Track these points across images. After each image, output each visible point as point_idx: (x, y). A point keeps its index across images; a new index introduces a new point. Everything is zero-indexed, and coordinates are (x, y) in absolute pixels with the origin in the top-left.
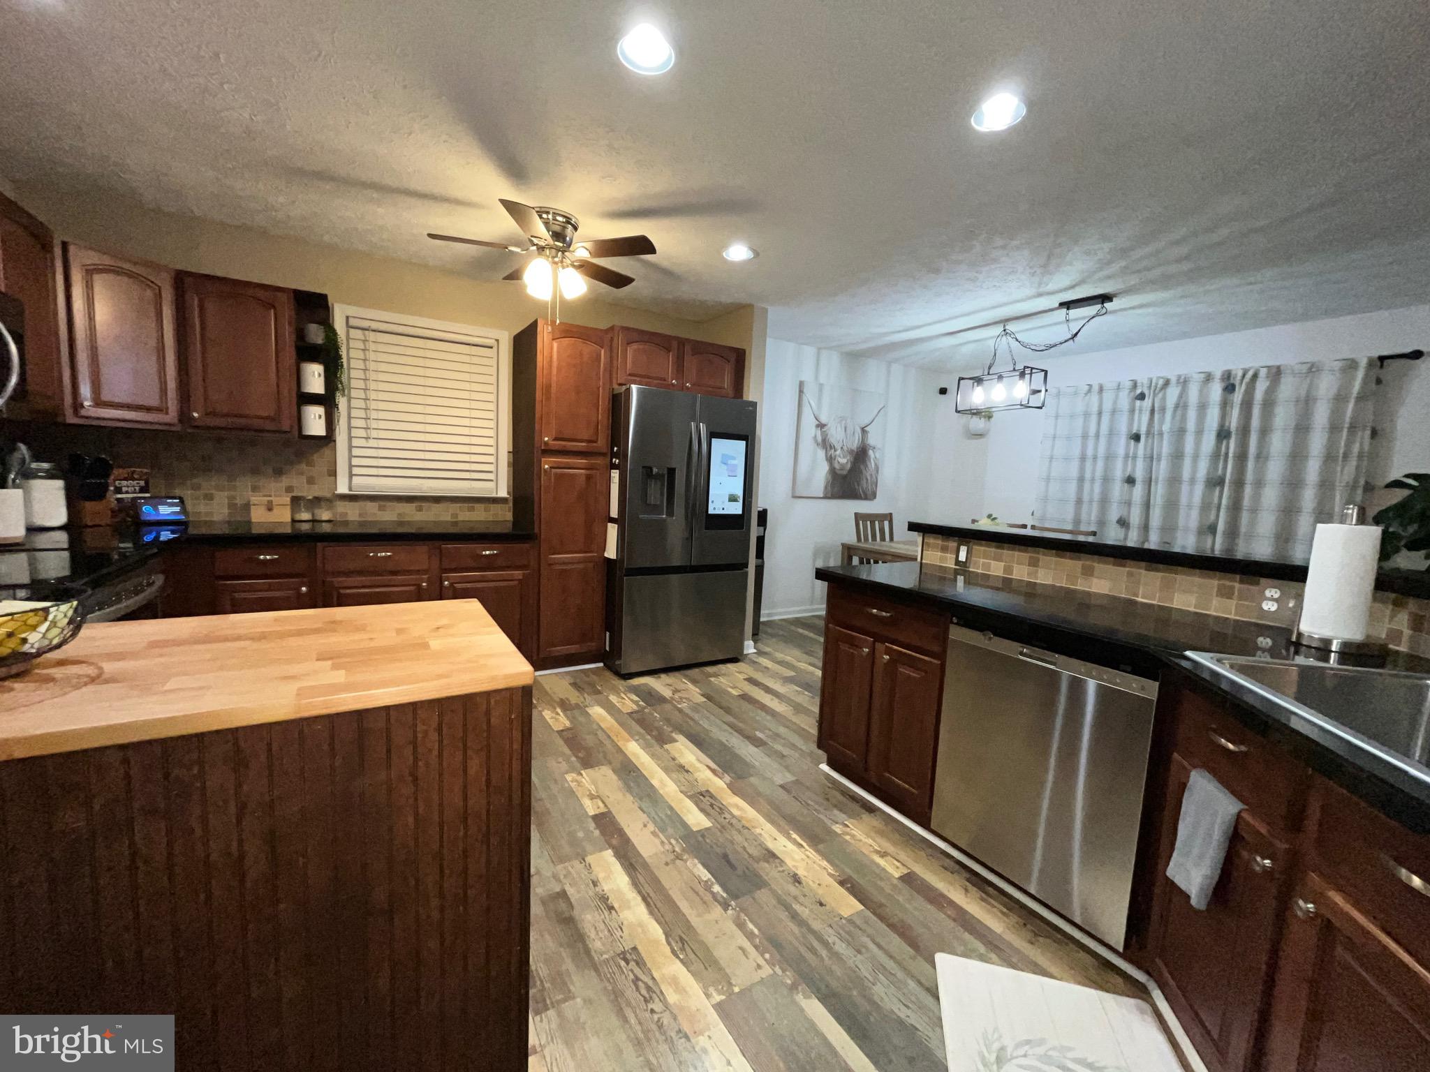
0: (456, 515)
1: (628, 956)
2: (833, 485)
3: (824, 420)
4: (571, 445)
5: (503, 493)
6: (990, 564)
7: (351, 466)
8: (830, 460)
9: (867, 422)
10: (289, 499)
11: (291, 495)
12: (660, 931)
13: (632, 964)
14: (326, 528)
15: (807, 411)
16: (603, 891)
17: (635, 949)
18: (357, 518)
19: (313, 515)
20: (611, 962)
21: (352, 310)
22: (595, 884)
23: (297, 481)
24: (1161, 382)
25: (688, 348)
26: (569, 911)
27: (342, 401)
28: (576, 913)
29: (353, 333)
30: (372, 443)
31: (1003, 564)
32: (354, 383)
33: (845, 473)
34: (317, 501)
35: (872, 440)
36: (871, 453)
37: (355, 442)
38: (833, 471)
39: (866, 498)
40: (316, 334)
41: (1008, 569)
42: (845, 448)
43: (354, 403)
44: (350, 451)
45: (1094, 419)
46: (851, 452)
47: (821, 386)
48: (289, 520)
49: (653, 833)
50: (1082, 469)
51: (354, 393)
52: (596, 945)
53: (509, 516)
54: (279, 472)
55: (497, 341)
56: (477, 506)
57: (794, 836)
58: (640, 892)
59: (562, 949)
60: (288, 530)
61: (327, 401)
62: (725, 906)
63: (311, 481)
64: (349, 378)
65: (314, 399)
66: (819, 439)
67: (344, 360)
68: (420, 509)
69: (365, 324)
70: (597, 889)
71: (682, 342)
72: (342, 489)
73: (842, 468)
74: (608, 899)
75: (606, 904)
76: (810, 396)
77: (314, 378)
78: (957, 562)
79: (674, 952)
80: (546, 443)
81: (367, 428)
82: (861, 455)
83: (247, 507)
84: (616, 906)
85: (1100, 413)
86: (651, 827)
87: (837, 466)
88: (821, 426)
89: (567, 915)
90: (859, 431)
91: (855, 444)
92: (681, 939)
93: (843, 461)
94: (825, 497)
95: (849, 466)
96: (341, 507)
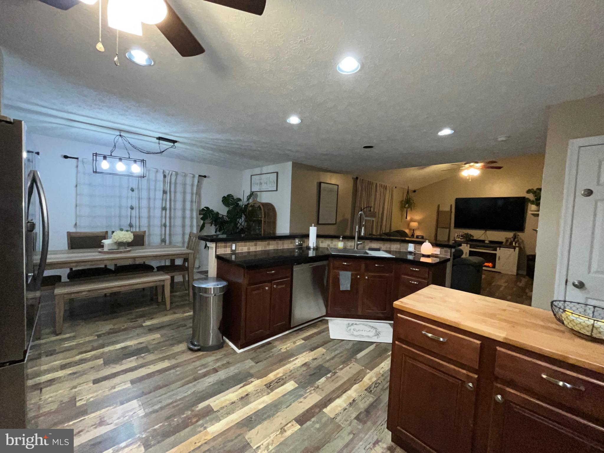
1: (369, 391)
6: (243, 249)
12: (355, 386)
13: (371, 389)
16: (347, 406)
17: (366, 390)
20: (374, 394)
22: (345, 409)
26: (363, 413)
28: (363, 410)
31: (247, 247)
41: (249, 249)
49: (305, 398)
52: (371, 400)
57: (292, 359)
58: (342, 395)
59: (379, 408)
62: (335, 373)
70: (347, 407)
74: (350, 403)
75: (352, 403)
78: (232, 250)
79: (361, 381)
84: (352, 399)
86: (302, 399)
89: (365, 413)
92: (355, 380)
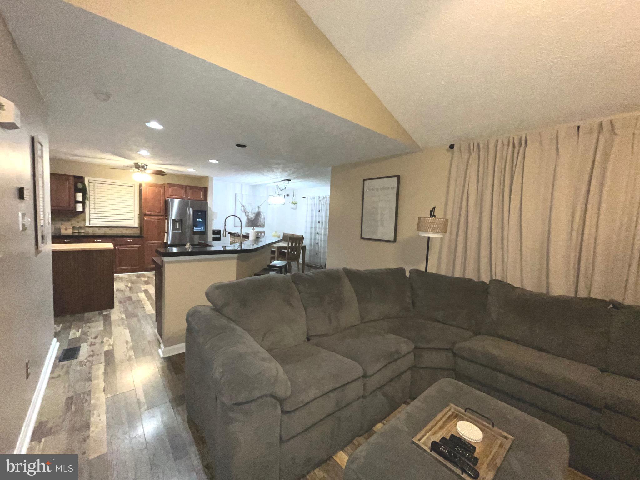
0: (122, 232)
2: (249, 223)
3: (244, 204)
4: (153, 213)
5: (137, 225)
7: (90, 219)
8: (247, 216)
9: (260, 204)
10: (72, 227)
11: (72, 226)
14: (82, 234)
15: (238, 203)
18: (92, 232)
19: (79, 231)
21: (91, 178)
23: (75, 222)
24: (323, 198)
25: (188, 188)
27: (87, 202)
29: (90, 184)
30: (96, 212)
32: (91, 197)
33: (253, 220)
34: (80, 228)
35: (261, 210)
36: (262, 214)
37: (91, 212)
38: (248, 219)
39: (261, 227)
40: (80, 186)
42: (252, 212)
43: (91, 202)
44: (90, 215)
45: (313, 206)
46: (254, 214)
47: (242, 195)
48: (72, 232)
50: (312, 219)
51: (91, 199)
53: (139, 232)
54: (69, 220)
55: (134, 185)
56: (128, 229)
60: (71, 235)
61: (83, 203)
63: (78, 222)
64: (89, 195)
65: (80, 202)
66: (243, 210)
67: (88, 192)
68: (111, 230)
69: (94, 182)
71: (186, 187)
72: (87, 224)
73: (252, 218)
76: (239, 197)
77: (79, 197)
80: (145, 213)
81: (95, 209)
82: (258, 215)
83: (60, 229)
85: (314, 204)
87: (249, 218)
88: (243, 206)
90: (257, 208)
91: (256, 211)
93: (252, 216)
94: (246, 227)
95: (254, 218)
96: (87, 229)
